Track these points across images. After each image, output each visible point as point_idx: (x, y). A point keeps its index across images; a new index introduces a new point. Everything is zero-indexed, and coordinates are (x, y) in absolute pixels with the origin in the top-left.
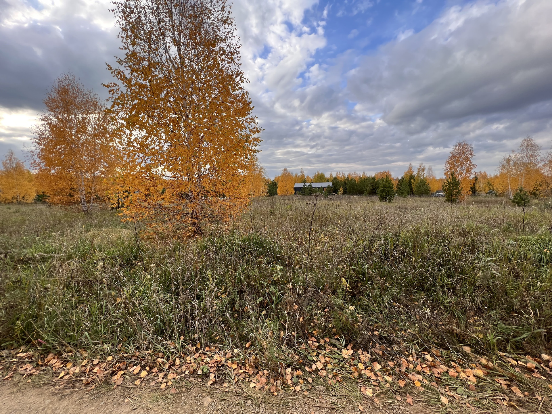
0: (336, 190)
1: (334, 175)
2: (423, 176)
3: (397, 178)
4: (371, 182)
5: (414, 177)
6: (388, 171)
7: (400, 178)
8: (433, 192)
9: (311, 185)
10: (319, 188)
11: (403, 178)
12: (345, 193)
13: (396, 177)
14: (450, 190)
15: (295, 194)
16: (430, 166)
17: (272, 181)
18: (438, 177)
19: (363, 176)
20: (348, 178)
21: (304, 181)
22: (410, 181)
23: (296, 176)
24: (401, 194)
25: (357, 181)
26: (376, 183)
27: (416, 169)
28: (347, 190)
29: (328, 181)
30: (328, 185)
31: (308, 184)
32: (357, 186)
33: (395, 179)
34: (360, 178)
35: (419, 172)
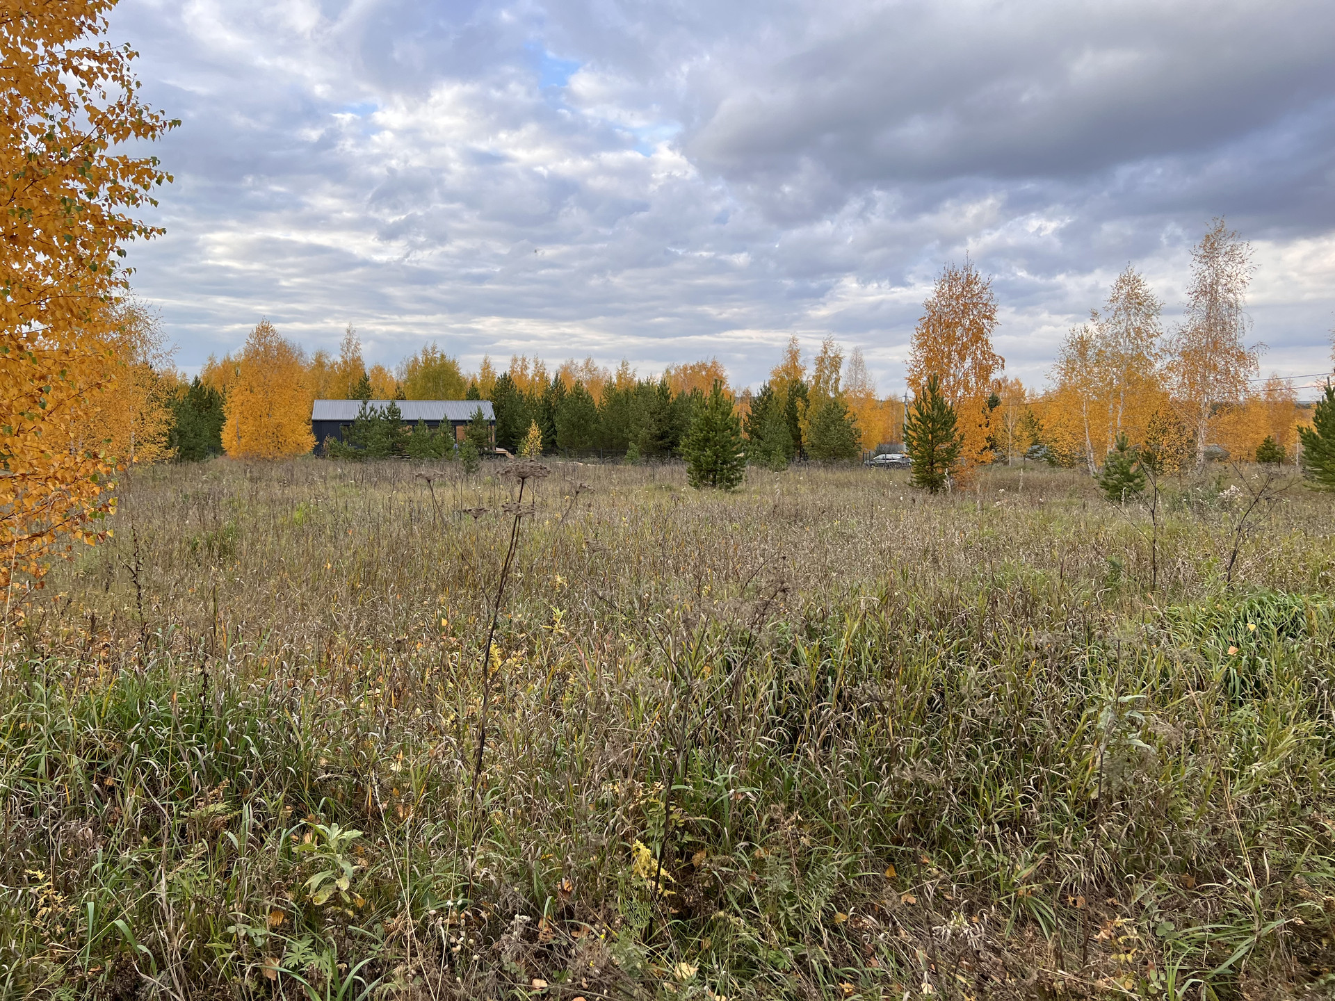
0: (510, 439)
1: (501, 367)
2: (837, 389)
3: (747, 393)
4: (654, 404)
5: (805, 392)
6: (714, 363)
7: (756, 391)
8: (867, 451)
9: (394, 412)
10: (433, 424)
11: (767, 394)
12: (550, 447)
13: (744, 388)
14: (927, 442)
15: (318, 451)
16: (856, 351)
17: (191, 382)
18: (882, 395)
19: (619, 377)
20: (558, 384)
21: (363, 391)
22: (792, 404)
23: (320, 364)
24: (766, 458)
25: (598, 399)
26: (673, 410)
27: (812, 357)
28: (558, 438)
29: (473, 395)
30: (475, 411)
31: (379, 405)
32: (597, 421)
33: (738, 395)
34: (610, 388)
35: (820, 370)
